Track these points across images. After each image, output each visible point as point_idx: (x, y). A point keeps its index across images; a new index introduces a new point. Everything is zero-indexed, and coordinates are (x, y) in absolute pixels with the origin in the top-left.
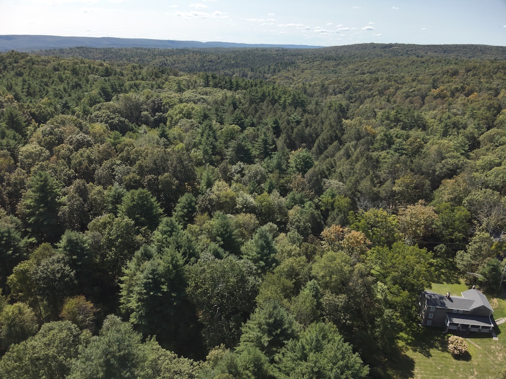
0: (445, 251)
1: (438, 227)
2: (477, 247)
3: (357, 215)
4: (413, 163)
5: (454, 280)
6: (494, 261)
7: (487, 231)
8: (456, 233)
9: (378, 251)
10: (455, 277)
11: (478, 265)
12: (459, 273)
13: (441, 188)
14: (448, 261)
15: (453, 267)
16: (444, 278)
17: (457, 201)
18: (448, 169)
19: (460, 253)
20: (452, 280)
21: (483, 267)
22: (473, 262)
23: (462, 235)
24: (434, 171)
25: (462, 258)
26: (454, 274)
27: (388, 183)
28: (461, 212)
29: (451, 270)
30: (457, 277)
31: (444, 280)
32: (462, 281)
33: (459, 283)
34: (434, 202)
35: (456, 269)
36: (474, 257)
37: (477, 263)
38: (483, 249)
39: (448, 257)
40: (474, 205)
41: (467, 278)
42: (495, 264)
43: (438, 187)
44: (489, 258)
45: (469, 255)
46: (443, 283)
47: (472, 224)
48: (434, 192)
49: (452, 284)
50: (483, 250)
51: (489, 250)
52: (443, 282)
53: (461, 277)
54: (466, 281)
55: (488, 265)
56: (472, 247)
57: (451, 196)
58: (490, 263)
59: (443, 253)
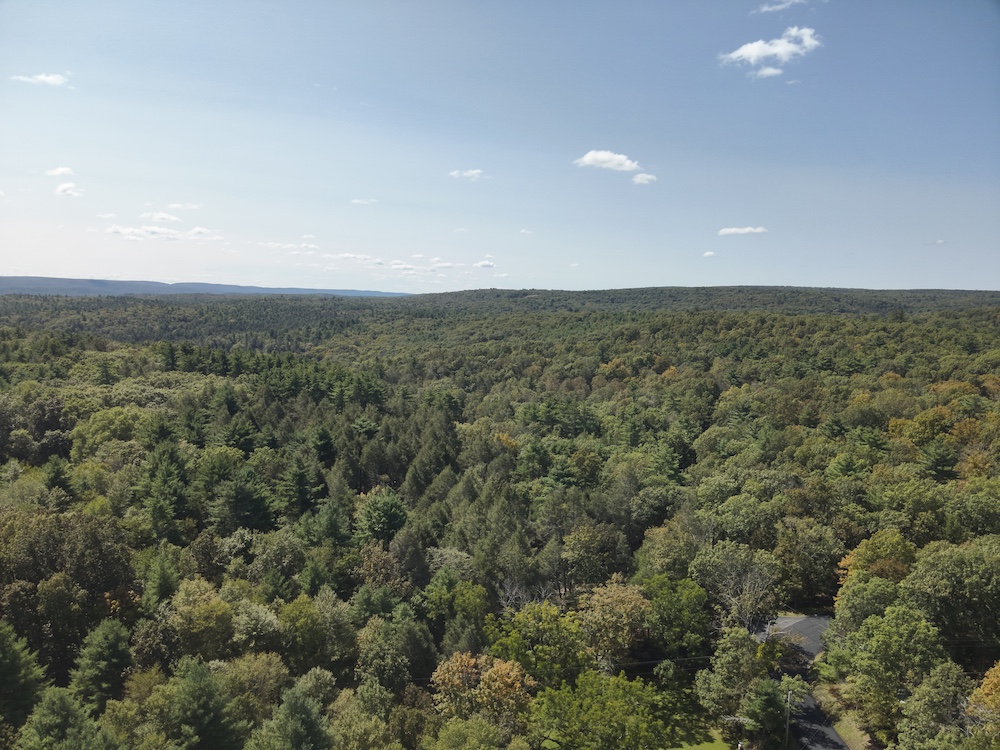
0: (675, 673)
1: (654, 627)
2: (731, 659)
3: (502, 622)
4: (589, 500)
5: (700, 734)
6: (766, 684)
7: (742, 624)
8: (688, 634)
9: (552, 699)
10: (701, 728)
11: (739, 696)
12: (708, 718)
13: (646, 545)
14: (683, 695)
15: (693, 706)
16: (681, 733)
17: (678, 569)
18: (652, 506)
19: (702, 674)
20: (697, 736)
21: (749, 698)
22: (728, 691)
23: (698, 638)
24: (629, 512)
25: (707, 686)
26: (698, 720)
27: (551, 544)
28: (690, 591)
29: (691, 713)
30: (705, 728)
31: (682, 739)
32: (715, 733)
33: (711, 740)
34: (638, 575)
35: (700, 710)
36: (728, 681)
37: (736, 692)
38: (741, 661)
39: (682, 686)
40: (709, 574)
41: (723, 726)
42: (770, 690)
43: (640, 544)
44: (756, 680)
45: (719, 678)
47: (712, 612)
48: (635, 553)
49: (698, 743)
50: (742, 664)
51: (753, 663)
52: (682, 743)
53: (712, 726)
54: (722, 733)
55: (758, 694)
56: (721, 660)
57: (667, 560)
58: (759, 689)
59: (671, 680)
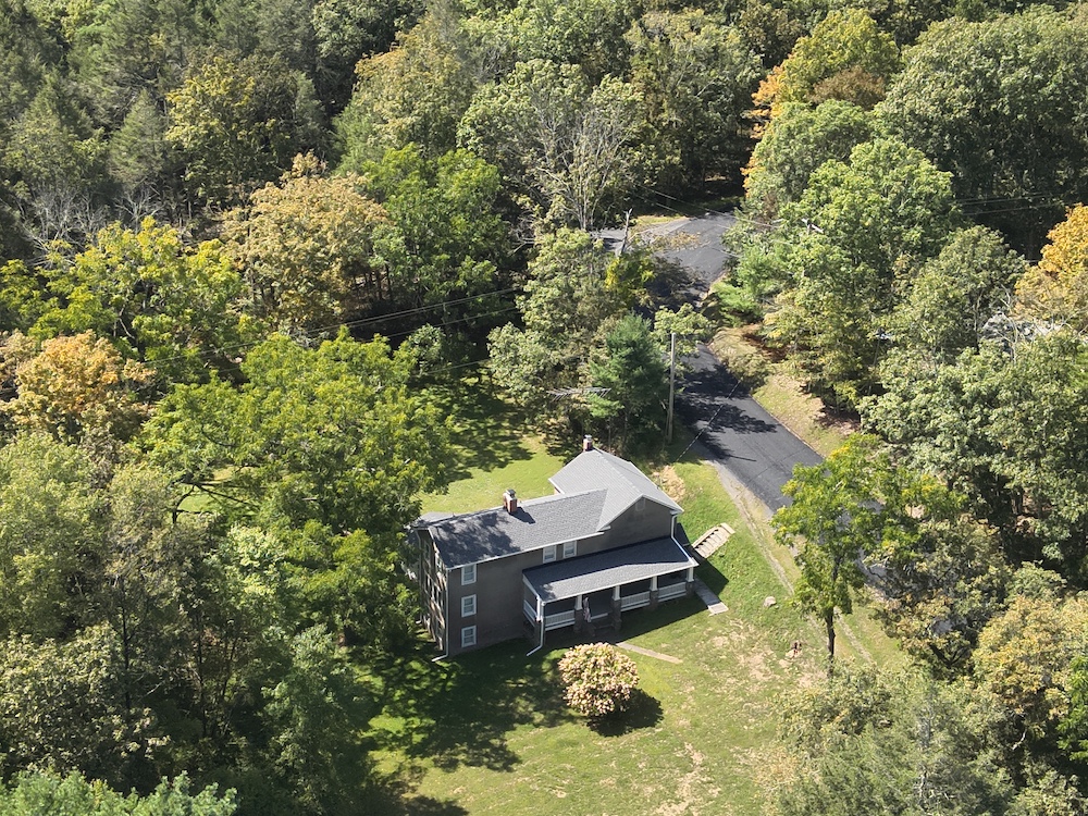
19: (499, 336)
24: (312, 42)
25: (511, 354)
27: (140, 111)
28: (465, 172)
32: (531, 443)
33: (525, 455)
34: (348, 161)
46: (468, 476)
49: (502, 465)
51: (600, 293)
52: (470, 470)
53: (526, 431)
54: (547, 440)
55: (613, 347)
56: (536, 303)
58: (615, 337)
